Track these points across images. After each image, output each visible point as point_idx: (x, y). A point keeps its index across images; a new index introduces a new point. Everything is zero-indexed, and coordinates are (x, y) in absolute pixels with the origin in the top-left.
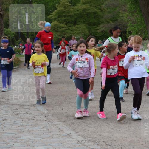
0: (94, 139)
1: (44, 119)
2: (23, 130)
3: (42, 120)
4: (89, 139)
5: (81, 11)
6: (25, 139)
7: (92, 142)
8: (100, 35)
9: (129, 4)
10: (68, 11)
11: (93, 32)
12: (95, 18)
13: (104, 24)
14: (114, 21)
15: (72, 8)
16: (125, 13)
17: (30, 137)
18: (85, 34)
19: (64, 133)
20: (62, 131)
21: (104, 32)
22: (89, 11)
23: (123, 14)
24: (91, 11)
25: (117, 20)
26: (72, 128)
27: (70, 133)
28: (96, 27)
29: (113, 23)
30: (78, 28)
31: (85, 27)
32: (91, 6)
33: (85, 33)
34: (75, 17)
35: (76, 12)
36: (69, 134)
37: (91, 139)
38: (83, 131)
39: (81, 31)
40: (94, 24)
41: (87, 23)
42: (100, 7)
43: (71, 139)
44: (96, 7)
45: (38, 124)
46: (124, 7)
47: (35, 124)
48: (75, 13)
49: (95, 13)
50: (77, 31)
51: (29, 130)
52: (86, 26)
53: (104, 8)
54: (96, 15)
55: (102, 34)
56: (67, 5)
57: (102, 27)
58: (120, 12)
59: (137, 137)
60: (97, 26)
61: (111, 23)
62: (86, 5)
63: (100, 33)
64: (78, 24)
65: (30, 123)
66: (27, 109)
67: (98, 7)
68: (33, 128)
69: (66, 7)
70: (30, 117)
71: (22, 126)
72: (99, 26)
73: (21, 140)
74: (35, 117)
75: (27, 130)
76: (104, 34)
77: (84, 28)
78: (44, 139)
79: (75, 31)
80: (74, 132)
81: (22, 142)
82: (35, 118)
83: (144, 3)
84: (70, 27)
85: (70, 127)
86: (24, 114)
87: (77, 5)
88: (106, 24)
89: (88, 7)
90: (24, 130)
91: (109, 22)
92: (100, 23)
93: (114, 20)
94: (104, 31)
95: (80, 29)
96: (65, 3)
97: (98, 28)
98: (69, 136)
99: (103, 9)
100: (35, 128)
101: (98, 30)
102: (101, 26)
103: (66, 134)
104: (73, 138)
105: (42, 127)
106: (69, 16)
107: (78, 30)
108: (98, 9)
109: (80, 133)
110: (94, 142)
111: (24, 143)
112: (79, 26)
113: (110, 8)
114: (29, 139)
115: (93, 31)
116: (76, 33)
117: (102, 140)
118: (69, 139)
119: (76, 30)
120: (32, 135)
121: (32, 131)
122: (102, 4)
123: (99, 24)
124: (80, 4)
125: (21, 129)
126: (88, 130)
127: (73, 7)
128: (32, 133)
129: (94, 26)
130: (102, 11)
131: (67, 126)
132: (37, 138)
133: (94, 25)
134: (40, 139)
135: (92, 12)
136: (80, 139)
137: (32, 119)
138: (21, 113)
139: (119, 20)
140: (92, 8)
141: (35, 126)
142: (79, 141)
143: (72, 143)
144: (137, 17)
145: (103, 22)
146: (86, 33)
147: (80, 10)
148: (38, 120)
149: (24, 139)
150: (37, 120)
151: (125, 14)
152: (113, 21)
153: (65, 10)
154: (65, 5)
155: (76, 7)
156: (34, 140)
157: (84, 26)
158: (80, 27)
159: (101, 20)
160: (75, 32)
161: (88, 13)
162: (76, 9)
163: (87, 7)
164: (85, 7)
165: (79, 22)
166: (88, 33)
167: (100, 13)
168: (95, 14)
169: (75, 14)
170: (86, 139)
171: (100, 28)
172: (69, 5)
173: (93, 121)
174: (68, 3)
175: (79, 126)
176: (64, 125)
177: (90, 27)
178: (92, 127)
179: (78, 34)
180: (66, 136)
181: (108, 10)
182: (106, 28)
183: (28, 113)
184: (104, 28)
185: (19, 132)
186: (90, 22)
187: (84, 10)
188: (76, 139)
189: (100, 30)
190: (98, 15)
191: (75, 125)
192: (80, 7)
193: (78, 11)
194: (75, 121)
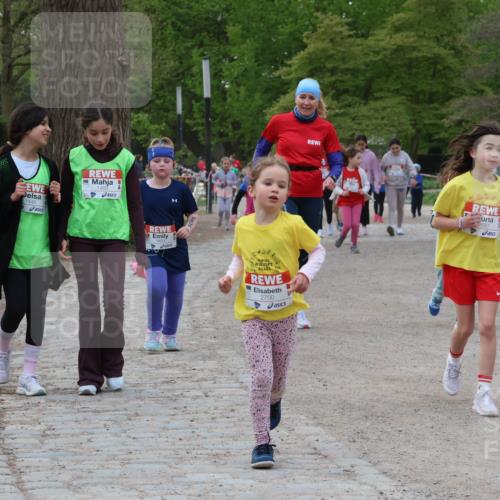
0: (434, 488)
2: (194, 453)
4: (418, 485)
5: (388, 53)
6: (204, 483)
7: (428, 496)
8: (451, 134)
10: (344, 52)
11: (425, 125)
12: (433, 76)
13: (467, 98)
15: (358, 45)
17: (217, 476)
18: (399, 132)
20: (326, 457)
21: (464, 124)
22: (415, 54)
24: (420, 55)
26: (357, 450)
27: (353, 467)
28: (437, 109)
29: (495, 94)
30: (376, 111)
31: (401, 109)
32: (420, 37)
33: (400, 128)
34: (368, 74)
35: (372, 58)
36: (348, 467)
37: (422, 486)
38: (397, 460)
39: (385, 121)
40: (432, 98)
41: (407, 96)
42: (450, 39)
43: (354, 486)
44: (438, 40)
45: (243, 434)
47: (233, 431)
48: (368, 60)
49: (435, 61)
50: (374, 121)
51: (215, 452)
52: (403, 104)
53: (467, 44)
54: (439, 67)
55: (458, 131)
56: (341, 32)
57: (458, 110)
60: (442, 104)
61: (490, 93)
62: (405, 34)
63: (450, 127)
64: (377, 99)
65: (216, 428)
66: (206, 380)
67: (446, 39)
68: (226, 446)
69: (338, 39)
70: (216, 409)
71: (189, 439)
72: (447, 103)
73: (189, 485)
74: (233, 410)
75: (209, 451)
77: (397, 110)
78: (265, 482)
79: (368, 123)
80: (365, 462)
81: (191, 491)
82: (232, 414)
84: (350, 106)
85: (353, 445)
86: (198, 397)
87: (372, 35)
88: (473, 99)
89: (412, 39)
90: (199, 452)
91: (481, 92)
92: (452, 93)
94: (466, 122)
95: (385, 114)
96: (335, 29)
97: (444, 111)
98: (349, 474)
99: (465, 47)
100: (234, 446)
102: (455, 103)
103: (339, 467)
104: (361, 484)
106: (348, 70)
107: (376, 119)
108: (445, 47)
109: (386, 466)
110: (433, 496)
111: (199, 496)
112: (379, 104)
113: (485, 45)
114: (216, 481)
115: (427, 122)
116: (371, 127)
117: (461, 491)
118: (347, 486)
119: (369, 118)
121: (225, 455)
122: (460, 31)
123: (449, 98)
124: (385, 31)
125: (187, 447)
126: (414, 457)
127: (359, 41)
128: (222, 462)
129: (432, 106)
130: (457, 52)
131: (339, 441)
132: (241, 481)
133: (431, 101)
134: (251, 482)
135: (424, 57)
136: (386, 485)
137: (223, 417)
138: (187, 394)
140: (425, 43)
141: (235, 438)
142: (381, 493)
143: (359, 498)
145: (462, 93)
146: (405, 127)
147: (385, 49)
148: (243, 420)
149: (197, 483)
150: (239, 420)
152: (497, 88)
153: (334, 49)
154: (335, 33)
155: (371, 41)
156: (232, 485)
157: (399, 103)
158: (384, 108)
159: (455, 83)
160: (367, 126)
161: (410, 59)
162: (369, 47)
163: (406, 40)
164: (399, 39)
165: (381, 90)
166: (411, 127)
167: (452, 61)
168: (435, 64)
169: (366, 65)
170: (405, 488)
171: (450, 110)
172: (347, 33)
173: (430, 424)
174: (343, 26)
175: (381, 440)
176: (331, 438)
177: (418, 107)
178: (425, 448)
179: (377, 130)
180: (339, 474)
181: (479, 52)
182: (471, 111)
183: (209, 394)
184: (464, 112)
185: (181, 458)
186: (418, 89)
187: (399, 50)
188: (372, 486)
189: (451, 117)
190: (444, 69)
191: (367, 439)
192: (384, 39)
193: (377, 53)
194: (368, 424)
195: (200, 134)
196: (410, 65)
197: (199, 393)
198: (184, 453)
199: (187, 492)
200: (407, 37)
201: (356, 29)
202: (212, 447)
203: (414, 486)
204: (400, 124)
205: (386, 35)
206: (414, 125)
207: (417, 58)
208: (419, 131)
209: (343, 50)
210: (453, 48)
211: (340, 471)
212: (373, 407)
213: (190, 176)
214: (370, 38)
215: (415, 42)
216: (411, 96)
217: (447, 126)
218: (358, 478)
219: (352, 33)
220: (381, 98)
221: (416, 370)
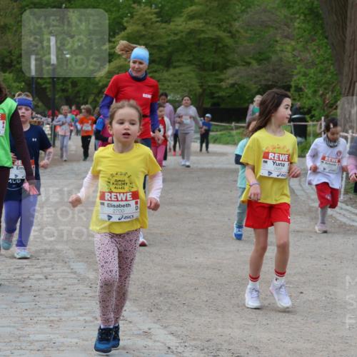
0: (206, 344)
1: (86, 294)
2: (36, 319)
3: (83, 296)
4: (195, 342)
5: (184, 34)
6: (41, 341)
7: (202, 350)
8: (226, 93)
9: (298, 21)
10: (152, 33)
11: (209, 86)
12: (215, 52)
13: (238, 68)
14: (261, 60)
15: (163, 28)
16: (288, 41)
17: (52, 336)
18: (190, 91)
19: (133, 328)
20: (130, 322)
21: (236, 86)
22: (203, 36)
23: (283, 44)
24: (207, 36)
25: (268, 59)
26: (154, 317)
27: (150, 329)
28: (217, 75)
29: (259, 65)
30: (175, 75)
31: (192, 75)
32: (207, 23)
33: (191, 88)
34: (170, 49)
35: (173, 37)
36: (146, 330)
37: (198, 343)
38: (181, 324)
39: (181, 83)
40: (214, 67)
41: (197, 65)
42: (228, 25)
43: (150, 343)
44: (219, 26)
45: (72, 306)
46: (286, 28)
47: (64, 304)
48: (169, 39)
49: (217, 41)
50: (173, 83)
51: (51, 318)
52: (194, 71)
53: (240, 30)
54: (220, 45)
55: (232, 91)
56: (151, 19)
57: (233, 76)
58: (278, 39)
59: (309, 340)
60: (221, 71)
61: (255, 64)
62: (195, 21)
63: (227, 88)
64: (175, 67)
65: (52, 301)
66: (46, 267)
67: (225, 26)
68: (59, 315)
69: (149, 24)
70: (53, 287)
71: (33, 309)
72: (225, 71)
73: (31, 343)
74: (65, 289)
75: (47, 318)
76: (237, 91)
77: (189, 75)
78: (87, 341)
79: (169, 84)
80: (158, 326)
81: (32, 347)
82: (64, 291)
83: (335, 19)
85: (150, 314)
86: (40, 279)
87: (174, 21)
88: (242, 68)
89: (201, 25)
90: (40, 319)
91: (249, 64)
92: (228, 64)
93: (261, 58)
94: (238, 85)
95: (181, 78)
96: (147, 16)
97: (222, 76)
98: (147, 334)
99: (238, 31)
100: (65, 314)
101: (221, 80)
102: (230, 71)
103: (140, 330)
104: (155, 341)
105: (82, 312)
106: (155, 46)
107: (175, 81)
108: (224, 31)
109: (174, 329)
110: (206, 350)
111: (38, 350)
112: (177, 71)
113: (252, 30)
114: (51, 339)
115: (210, 84)
116: (170, 88)
117: (225, 346)
118: (145, 343)
119: (169, 81)
120: (57, 332)
121: (58, 321)
122: (235, 20)
123: (226, 68)
124: (182, 19)
125: (31, 315)
126: (193, 322)
127: (164, 25)
128: (56, 326)
129: (214, 73)
130: (233, 36)
131: (141, 311)
132: (69, 340)
133: (214, 69)
134: (76, 340)
135: (208, 38)
136: (172, 342)
137: (58, 293)
138: (32, 277)
139: (274, 58)
140: (210, 28)
141: (66, 309)
142: (169, 348)
143: (154, 351)
144: (317, 52)
145: (235, 64)
146: (194, 88)
147: (182, 32)
148: (72, 295)
149: (37, 341)
150: (69, 296)
151: (289, 44)
152: (259, 61)
153: (146, 31)
154: (146, 19)
155: (172, 26)
156: (63, 343)
157: (191, 71)
158: (180, 74)
159: (230, 57)
160: (168, 86)
161: (200, 39)
162: (171, 30)
163: (196, 25)
164: (192, 25)
165: (179, 61)
166: (198, 87)
167: (229, 41)
168: (217, 43)
169: (169, 43)
170: (186, 344)
171: (227, 75)
172: (154, 20)
173: (205, 299)
174: (152, 15)
175: (171, 310)
176: (135, 309)
177: (204, 74)
178: (201, 316)
179: (175, 89)
180: (140, 334)
181: (248, 35)
182: (241, 77)
183: (49, 277)
184: (236, 77)
185: (26, 323)
186: (204, 61)
187: (192, 33)
188: (163, 343)
189: (227, 81)
190: (224, 46)
191: (161, 309)
192: (181, 24)
193: (176, 34)
194: (161, 299)
195: (48, 90)
196: (199, 43)
197: (41, 277)
198: (28, 319)
199: (30, 348)
200: (198, 23)
201: (161, 17)
202: (49, 315)
203: (193, 343)
204: (191, 85)
205: (183, 21)
206: (201, 86)
207: (204, 39)
208: (204, 90)
209: (152, 31)
210: (230, 32)
211: (141, 332)
212: (166, 286)
213: (40, 120)
214: (172, 24)
215: (203, 27)
216: (199, 65)
217: (224, 87)
218: (153, 337)
219: (158, 19)
220: (179, 66)
221: (196, 260)
